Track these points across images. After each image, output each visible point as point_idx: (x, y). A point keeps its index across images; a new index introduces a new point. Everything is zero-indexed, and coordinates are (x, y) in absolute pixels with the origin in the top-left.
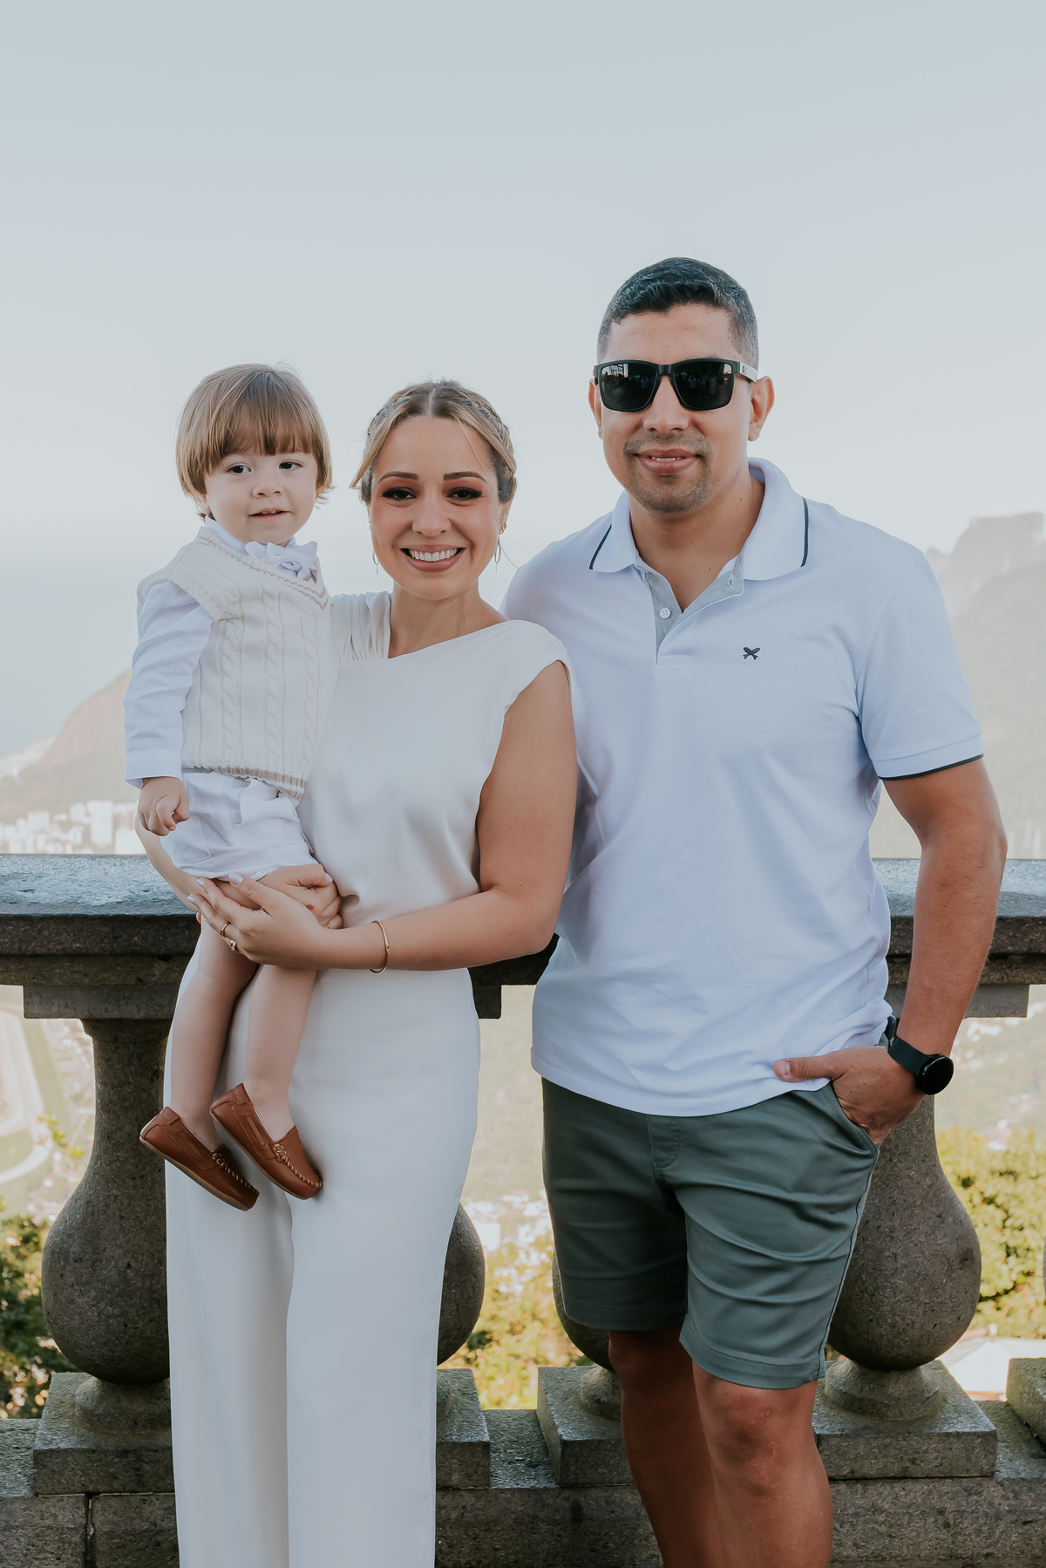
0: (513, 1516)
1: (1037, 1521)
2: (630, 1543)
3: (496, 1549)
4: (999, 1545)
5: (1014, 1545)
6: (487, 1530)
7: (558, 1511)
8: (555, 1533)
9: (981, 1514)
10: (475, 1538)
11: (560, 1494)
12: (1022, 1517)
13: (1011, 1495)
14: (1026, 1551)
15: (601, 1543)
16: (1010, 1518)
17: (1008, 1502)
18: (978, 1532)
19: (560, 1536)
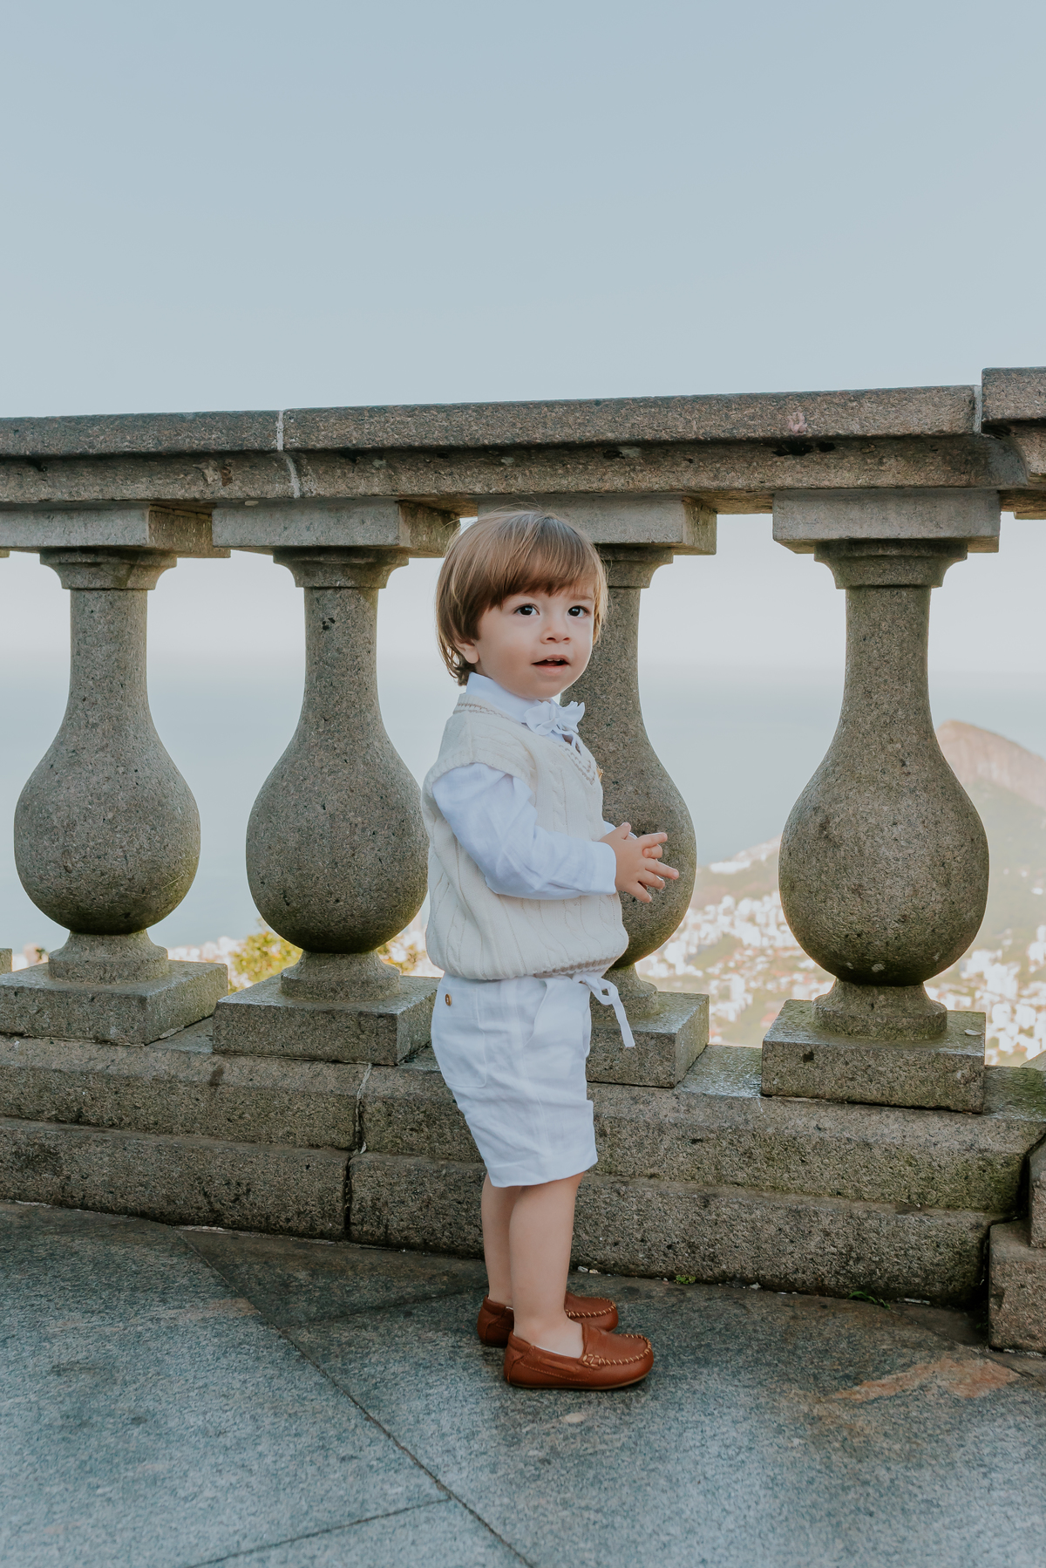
0: (155, 1074)
1: (709, 1139)
2: (266, 1116)
3: (136, 1107)
4: (665, 1165)
5: (682, 1168)
6: (128, 1085)
7: (199, 1074)
8: (192, 1096)
9: (641, 1124)
10: (116, 1093)
11: (209, 1058)
12: (689, 1133)
13: (683, 1108)
14: (697, 1177)
15: (238, 1112)
16: (676, 1132)
17: (677, 1115)
18: (640, 1145)
19: (197, 1100)
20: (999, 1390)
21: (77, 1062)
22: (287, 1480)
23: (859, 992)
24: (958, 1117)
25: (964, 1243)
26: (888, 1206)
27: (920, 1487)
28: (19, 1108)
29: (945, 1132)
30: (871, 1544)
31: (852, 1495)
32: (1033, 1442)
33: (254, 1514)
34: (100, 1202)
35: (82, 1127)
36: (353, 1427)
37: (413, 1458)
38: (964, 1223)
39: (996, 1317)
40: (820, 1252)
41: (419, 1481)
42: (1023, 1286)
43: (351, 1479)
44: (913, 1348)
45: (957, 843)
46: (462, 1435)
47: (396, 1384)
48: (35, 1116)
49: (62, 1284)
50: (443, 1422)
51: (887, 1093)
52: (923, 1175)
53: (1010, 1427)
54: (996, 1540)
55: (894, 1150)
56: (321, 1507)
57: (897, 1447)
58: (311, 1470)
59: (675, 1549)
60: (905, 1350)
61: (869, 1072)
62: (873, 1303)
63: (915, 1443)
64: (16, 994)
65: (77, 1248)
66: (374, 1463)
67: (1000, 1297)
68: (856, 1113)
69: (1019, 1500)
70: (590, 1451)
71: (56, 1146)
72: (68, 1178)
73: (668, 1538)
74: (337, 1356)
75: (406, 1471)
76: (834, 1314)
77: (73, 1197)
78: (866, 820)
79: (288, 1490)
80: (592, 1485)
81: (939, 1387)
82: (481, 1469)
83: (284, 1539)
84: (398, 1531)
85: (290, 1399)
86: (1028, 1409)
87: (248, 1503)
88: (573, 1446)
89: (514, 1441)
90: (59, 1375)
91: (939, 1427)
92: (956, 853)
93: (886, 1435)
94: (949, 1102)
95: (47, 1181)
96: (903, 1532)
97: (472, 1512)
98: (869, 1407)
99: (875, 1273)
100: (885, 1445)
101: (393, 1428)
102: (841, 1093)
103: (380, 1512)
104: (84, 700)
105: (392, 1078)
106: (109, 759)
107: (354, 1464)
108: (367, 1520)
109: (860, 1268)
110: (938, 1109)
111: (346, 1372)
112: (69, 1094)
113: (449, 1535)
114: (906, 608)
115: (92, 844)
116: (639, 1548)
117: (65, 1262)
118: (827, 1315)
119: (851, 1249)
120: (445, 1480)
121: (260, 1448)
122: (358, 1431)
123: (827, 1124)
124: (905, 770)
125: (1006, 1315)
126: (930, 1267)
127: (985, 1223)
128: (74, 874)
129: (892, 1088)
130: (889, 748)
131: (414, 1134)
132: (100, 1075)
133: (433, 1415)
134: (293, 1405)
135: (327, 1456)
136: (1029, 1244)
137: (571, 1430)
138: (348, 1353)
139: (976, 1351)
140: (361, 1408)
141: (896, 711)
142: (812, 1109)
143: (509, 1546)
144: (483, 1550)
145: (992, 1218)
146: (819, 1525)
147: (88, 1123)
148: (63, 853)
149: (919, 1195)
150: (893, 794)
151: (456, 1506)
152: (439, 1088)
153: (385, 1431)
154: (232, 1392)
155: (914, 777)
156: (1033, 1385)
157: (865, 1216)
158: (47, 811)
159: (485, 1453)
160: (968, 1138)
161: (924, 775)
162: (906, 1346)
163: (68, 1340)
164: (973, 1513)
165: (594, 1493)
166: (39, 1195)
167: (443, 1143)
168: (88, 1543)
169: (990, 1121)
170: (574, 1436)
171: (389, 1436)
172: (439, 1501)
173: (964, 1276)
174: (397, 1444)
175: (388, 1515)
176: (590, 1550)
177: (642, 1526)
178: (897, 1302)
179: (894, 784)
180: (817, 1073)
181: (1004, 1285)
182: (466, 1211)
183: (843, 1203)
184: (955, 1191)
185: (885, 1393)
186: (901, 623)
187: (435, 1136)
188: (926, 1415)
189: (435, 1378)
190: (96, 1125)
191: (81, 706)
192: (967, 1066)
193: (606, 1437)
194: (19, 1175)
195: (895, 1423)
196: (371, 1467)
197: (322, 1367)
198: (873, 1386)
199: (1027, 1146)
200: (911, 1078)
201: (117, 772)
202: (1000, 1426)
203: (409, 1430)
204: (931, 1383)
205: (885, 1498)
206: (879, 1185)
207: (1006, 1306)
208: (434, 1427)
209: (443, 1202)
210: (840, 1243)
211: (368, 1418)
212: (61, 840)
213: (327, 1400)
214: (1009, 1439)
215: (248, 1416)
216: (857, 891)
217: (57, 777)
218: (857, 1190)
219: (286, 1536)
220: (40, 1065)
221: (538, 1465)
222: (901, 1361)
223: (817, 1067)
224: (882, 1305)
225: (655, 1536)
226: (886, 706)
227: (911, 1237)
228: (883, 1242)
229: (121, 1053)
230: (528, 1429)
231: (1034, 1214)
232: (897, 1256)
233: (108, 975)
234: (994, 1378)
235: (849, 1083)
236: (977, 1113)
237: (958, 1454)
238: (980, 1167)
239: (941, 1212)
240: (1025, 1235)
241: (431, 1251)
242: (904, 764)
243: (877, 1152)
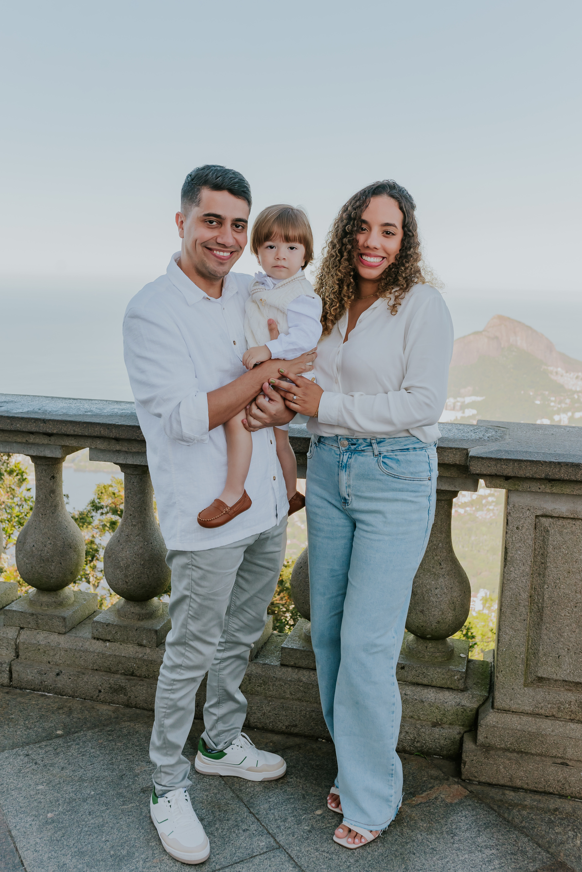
20: (461, 799)
21: (131, 653)
22: (227, 839)
23: (422, 641)
24: (455, 692)
25: (455, 738)
26: (429, 723)
27: (431, 843)
28: (110, 669)
29: (450, 698)
30: (413, 866)
31: (409, 846)
32: (470, 823)
33: (218, 854)
34: (142, 706)
35: (134, 678)
36: (246, 816)
37: (267, 830)
38: (454, 732)
39: (463, 770)
40: (404, 738)
41: (270, 840)
42: (472, 761)
43: (247, 839)
44: (434, 779)
45: (458, 595)
46: (282, 820)
47: (258, 797)
48: (116, 672)
49: (136, 748)
50: (276, 814)
51: (430, 682)
52: (441, 713)
53: (463, 816)
54: (453, 865)
55: (432, 704)
56: (239, 851)
57: (425, 825)
58: (234, 835)
59: (352, 868)
60: (432, 780)
61: (424, 674)
62: (422, 757)
63: (431, 823)
64: (107, 626)
65: (137, 729)
66: (254, 832)
67: (465, 763)
68: (419, 689)
69: (462, 848)
70: (324, 827)
71: (125, 685)
72: (130, 697)
73: (350, 864)
74: (237, 783)
75: (265, 836)
76: (408, 762)
77: (132, 704)
78: (426, 586)
79: (228, 844)
80: (325, 842)
81: (441, 798)
82: (289, 835)
83: (229, 864)
84: (265, 861)
85: (223, 804)
86: (470, 808)
87: (216, 849)
88: (319, 825)
89: (299, 823)
90: (144, 793)
91: (439, 816)
92: (458, 598)
93: (422, 820)
94: (452, 686)
95: (122, 697)
96: (424, 861)
97: (287, 853)
98: (417, 807)
99: (423, 746)
100: (421, 824)
101: (259, 816)
102: (414, 681)
103: (258, 853)
104: (131, 515)
105: (250, 666)
106: (141, 539)
107: (248, 833)
108: (254, 856)
109: (419, 744)
110: (449, 689)
111: (241, 790)
112: (129, 665)
113: (281, 863)
114: (444, 507)
115: (136, 573)
116: (341, 868)
117: (135, 736)
118: (406, 763)
119: (415, 738)
120: (278, 840)
121: (216, 826)
122: (248, 818)
123: (409, 693)
124: (441, 567)
125: (467, 769)
126: (442, 746)
127: (462, 732)
128: (129, 584)
129: (432, 681)
130: (436, 558)
131: (259, 687)
132: (140, 659)
133: (272, 811)
134: (225, 806)
135: (239, 829)
136: (476, 744)
137: (318, 818)
138: (240, 782)
139: (456, 780)
140: (248, 807)
141: (439, 544)
142: (403, 686)
143: (300, 867)
144: (292, 869)
145: (465, 730)
146: (397, 858)
147: (136, 676)
148: (125, 576)
149: (440, 719)
150: (436, 577)
151: (282, 851)
152: (268, 671)
153: (256, 818)
154: (204, 801)
155: (444, 570)
156: (473, 797)
157: (421, 727)
158: (118, 560)
159: (290, 828)
160: (458, 700)
161: (448, 569)
162: (432, 779)
163: (144, 776)
164: (447, 854)
165: (326, 845)
166: (119, 702)
167: (270, 691)
168: (168, 866)
169: (466, 694)
170: (319, 820)
171: (258, 820)
172: (277, 848)
173: (454, 749)
174: (261, 824)
175: (261, 854)
176: (325, 869)
177: (341, 859)
178: (431, 757)
179: (437, 573)
180: (406, 673)
181: (466, 760)
182: (278, 717)
183: (413, 721)
184: (452, 719)
185: (423, 801)
186: (441, 512)
187: (267, 688)
188: (436, 811)
189: (271, 794)
190: (139, 677)
191: (129, 517)
192: (459, 674)
193: (330, 821)
194: (111, 695)
195: (425, 815)
196: (254, 834)
197: (233, 788)
198: (419, 797)
199: (478, 704)
200: (439, 677)
201: (144, 545)
202: (460, 816)
203: (264, 818)
204: (439, 796)
205: (419, 847)
206: (426, 715)
207: (467, 767)
208: (273, 816)
209: (270, 714)
210: (412, 736)
211: (251, 812)
212: (124, 571)
213: (236, 804)
214: (462, 822)
215: (210, 812)
216: (422, 612)
217: (121, 546)
218: (418, 716)
219: (229, 863)
220: (117, 654)
221: (308, 833)
222: (430, 786)
223: (406, 671)
224: (425, 758)
225: (346, 863)
226: (435, 542)
227: (436, 735)
228: (427, 736)
229: (148, 650)
230: (304, 817)
231: (478, 735)
232: (431, 741)
233: (141, 618)
234: (461, 794)
235: (417, 678)
236: (462, 691)
237: (445, 828)
238: (462, 711)
239: (447, 726)
240: (475, 739)
241: (266, 730)
242: (441, 564)
243: (426, 704)
